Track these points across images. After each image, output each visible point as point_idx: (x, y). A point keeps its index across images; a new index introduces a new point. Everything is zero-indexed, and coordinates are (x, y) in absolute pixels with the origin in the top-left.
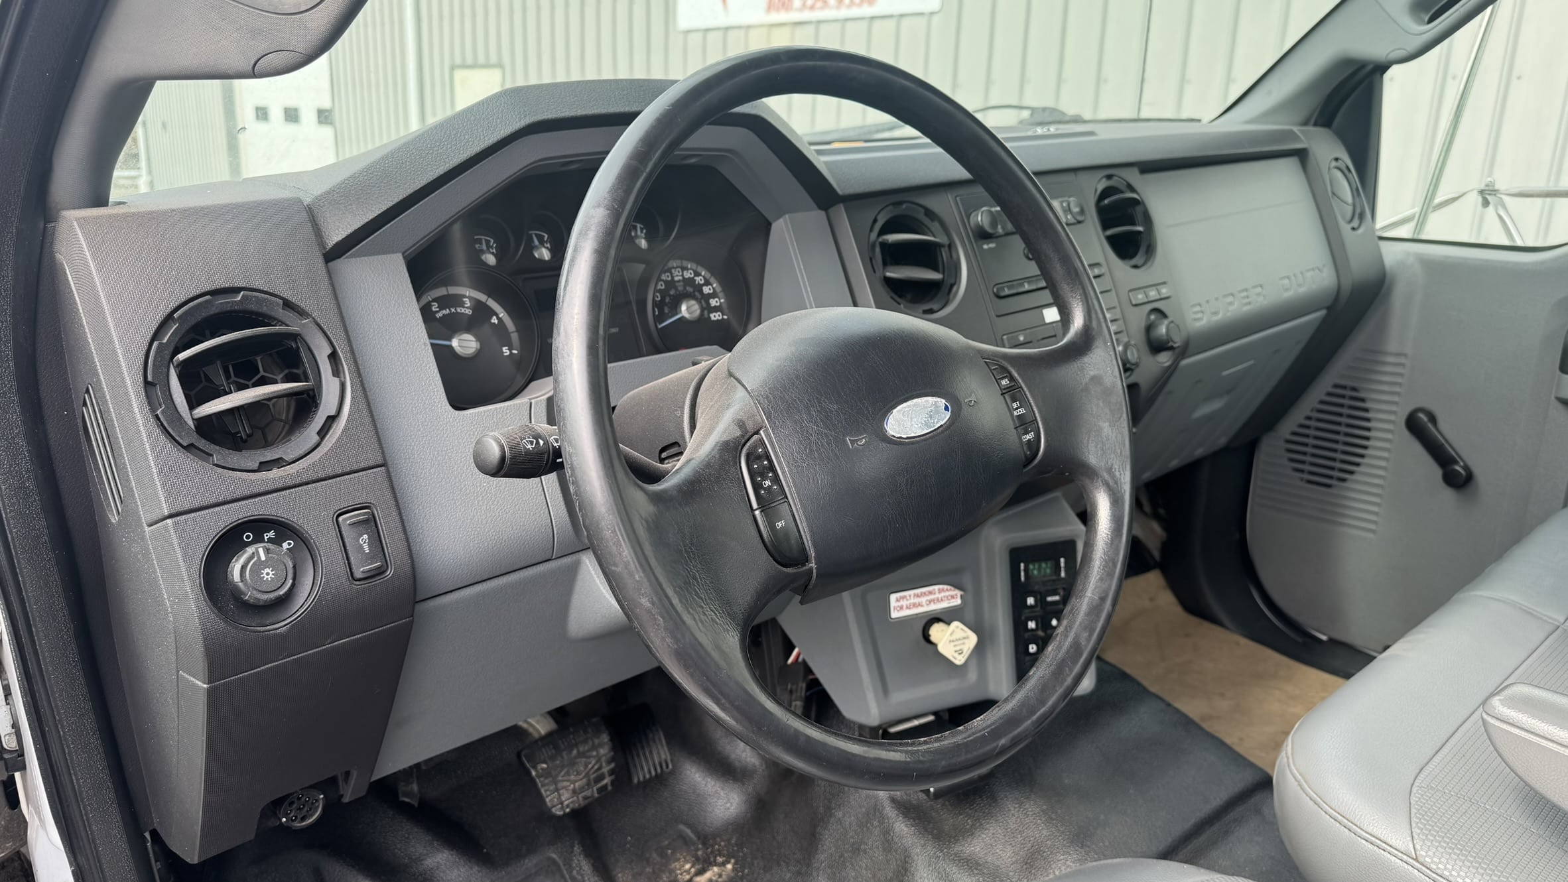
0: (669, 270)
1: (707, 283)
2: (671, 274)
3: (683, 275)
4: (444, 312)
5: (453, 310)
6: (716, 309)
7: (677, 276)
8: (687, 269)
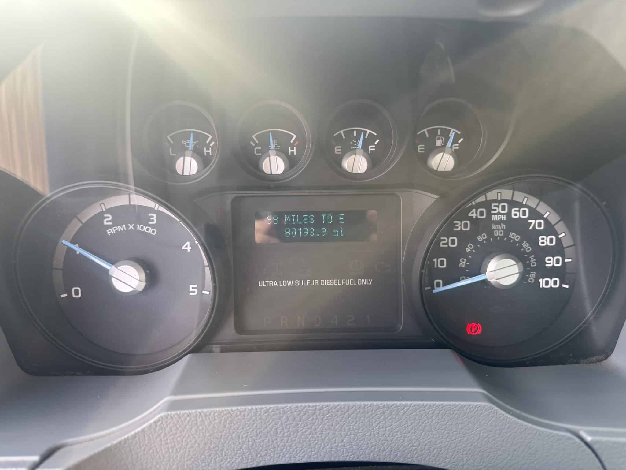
0: (487, 205)
1: (550, 230)
2: (489, 210)
3: (509, 214)
4: (119, 228)
5: (131, 227)
6: (552, 272)
7: (499, 213)
8: (519, 205)
